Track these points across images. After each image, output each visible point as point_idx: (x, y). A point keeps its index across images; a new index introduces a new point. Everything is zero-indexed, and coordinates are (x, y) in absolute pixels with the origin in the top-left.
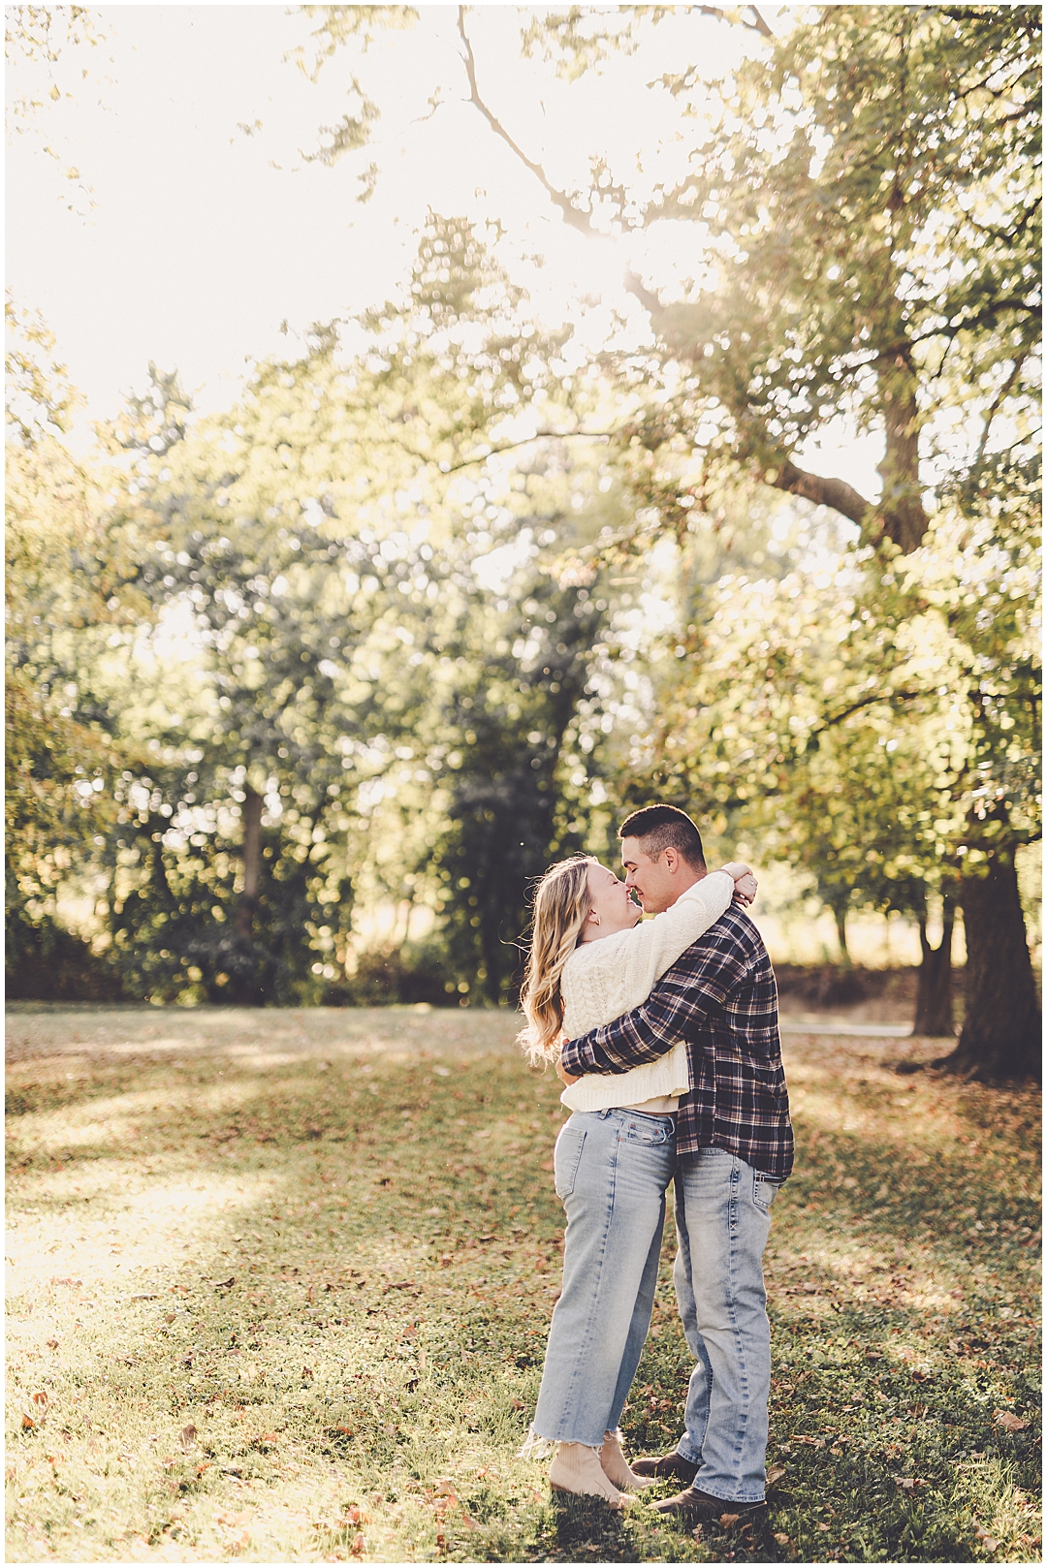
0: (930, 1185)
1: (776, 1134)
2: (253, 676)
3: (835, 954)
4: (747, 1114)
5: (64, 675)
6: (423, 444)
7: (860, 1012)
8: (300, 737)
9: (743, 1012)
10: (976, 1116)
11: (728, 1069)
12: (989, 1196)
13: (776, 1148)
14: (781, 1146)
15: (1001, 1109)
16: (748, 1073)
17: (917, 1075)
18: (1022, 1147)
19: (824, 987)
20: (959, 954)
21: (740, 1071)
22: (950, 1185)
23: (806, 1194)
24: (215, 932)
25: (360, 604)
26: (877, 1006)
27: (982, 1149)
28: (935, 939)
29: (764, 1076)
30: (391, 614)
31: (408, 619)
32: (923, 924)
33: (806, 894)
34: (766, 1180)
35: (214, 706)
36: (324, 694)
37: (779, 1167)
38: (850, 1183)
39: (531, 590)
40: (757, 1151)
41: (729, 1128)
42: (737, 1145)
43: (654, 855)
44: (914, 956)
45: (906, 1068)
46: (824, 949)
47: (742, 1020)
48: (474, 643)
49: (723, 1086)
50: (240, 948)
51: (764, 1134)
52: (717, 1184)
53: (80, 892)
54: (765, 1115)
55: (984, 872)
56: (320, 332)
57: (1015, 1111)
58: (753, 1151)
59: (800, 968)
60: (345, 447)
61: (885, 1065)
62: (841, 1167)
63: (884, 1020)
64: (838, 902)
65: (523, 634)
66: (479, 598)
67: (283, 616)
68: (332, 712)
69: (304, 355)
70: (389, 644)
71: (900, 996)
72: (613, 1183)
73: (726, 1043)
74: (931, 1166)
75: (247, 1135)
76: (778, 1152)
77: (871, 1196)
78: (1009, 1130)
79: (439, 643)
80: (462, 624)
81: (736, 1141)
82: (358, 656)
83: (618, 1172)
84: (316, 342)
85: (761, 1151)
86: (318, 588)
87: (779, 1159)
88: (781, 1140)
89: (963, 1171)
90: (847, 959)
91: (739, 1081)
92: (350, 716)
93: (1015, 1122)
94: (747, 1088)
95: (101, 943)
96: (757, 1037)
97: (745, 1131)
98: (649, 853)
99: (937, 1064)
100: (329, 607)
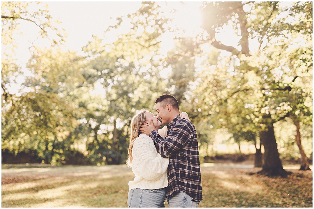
0: (255, 200)
1: (197, 187)
2: (114, 97)
3: (238, 151)
4: (189, 180)
5: (76, 98)
6: (143, 43)
7: (244, 163)
8: (124, 109)
9: (189, 150)
10: (267, 184)
11: (183, 167)
12: (269, 203)
13: (197, 192)
14: (198, 191)
15: (272, 183)
16: (189, 168)
17: (253, 176)
18: (277, 191)
19: (236, 158)
20: (263, 151)
21: (187, 168)
22: (260, 201)
23: (225, 203)
24: (108, 150)
25: (136, 81)
26: (247, 162)
27: (268, 192)
28: (258, 148)
29: (195, 169)
30: (143, 83)
31: (146, 84)
32: (255, 144)
33: (230, 138)
34: (195, 201)
35: (106, 103)
36: (129, 100)
37: (198, 197)
38: (236, 200)
39: (171, 77)
40: (191, 192)
41: (183, 184)
42: (186, 189)
43: (164, 107)
44: (254, 151)
45: (251, 174)
46: (236, 151)
47: (188, 152)
48: (160, 89)
49: (182, 172)
50: (113, 153)
51: (194, 187)
52: (180, 202)
53: (82, 143)
54: (194, 181)
55: (267, 130)
56: (119, 19)
57: (276, 183)
58: (190, 192)
59: (231, 155)
60: (126, 44)
61: (247, 174)
62: (235, 197)
63: (249, 164)
64: (237, 140)
65: (171, 86)
66: (160, 79)
67: (120, 84)
68: (131, 103)
69: (116, 24)
70: (143, 90)
71: (252, 159)
72: (141, 204)
73: (183, 159)
74: (255, 196)
75: (101, 193)
76: (198, 193)
77: (241, 204)
78: (274, 187)
79: (153, 89)
80: (157, 84)
81: (185, 188)
82: (135, 92)
83: (143, 200)
84: (118, 21)
85: (193, 192)
86: (127, 78)
87: (198, 195)
88: (199, 189)
89: (263, 197)
90: (241, 152)
91: (187, 171)
92: (134, 104)
93: (275, 185)
94: (189, 173)
95: (86, 153)
96: (193, 158)
97: (188, 185)
98: (163, 106)
99: (258, 173)
100: (130, 82)
